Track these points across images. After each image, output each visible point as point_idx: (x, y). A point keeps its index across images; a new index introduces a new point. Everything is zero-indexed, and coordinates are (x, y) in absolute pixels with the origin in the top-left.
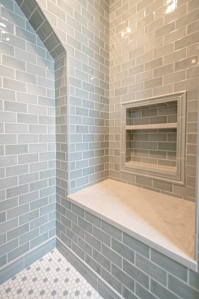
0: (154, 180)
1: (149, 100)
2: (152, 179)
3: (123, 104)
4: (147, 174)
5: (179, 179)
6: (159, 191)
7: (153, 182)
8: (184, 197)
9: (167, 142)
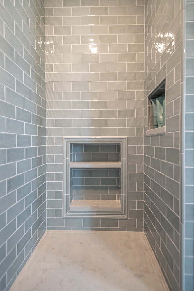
0: (102, 219)
1: (96, 139)
2: (99, 219)
3: (66, 139)
4: (95, 214)
5: (123, 214)
6: (106, 230)
7: (101, 221)
8: (127, 229)
9: (108, 177)
